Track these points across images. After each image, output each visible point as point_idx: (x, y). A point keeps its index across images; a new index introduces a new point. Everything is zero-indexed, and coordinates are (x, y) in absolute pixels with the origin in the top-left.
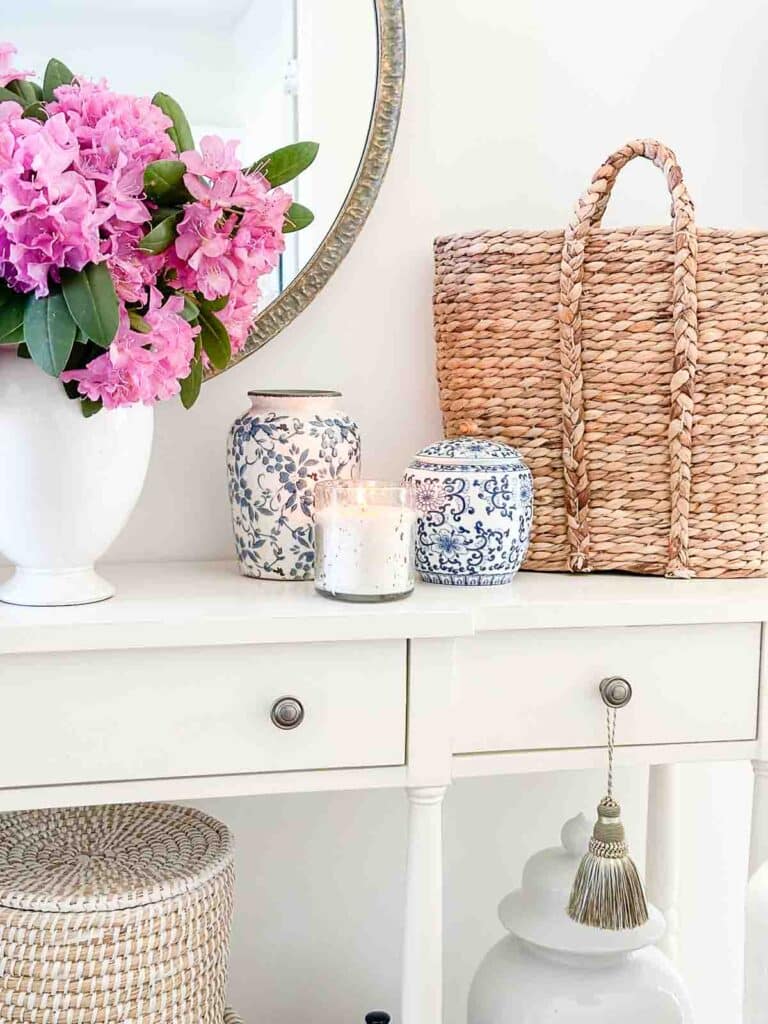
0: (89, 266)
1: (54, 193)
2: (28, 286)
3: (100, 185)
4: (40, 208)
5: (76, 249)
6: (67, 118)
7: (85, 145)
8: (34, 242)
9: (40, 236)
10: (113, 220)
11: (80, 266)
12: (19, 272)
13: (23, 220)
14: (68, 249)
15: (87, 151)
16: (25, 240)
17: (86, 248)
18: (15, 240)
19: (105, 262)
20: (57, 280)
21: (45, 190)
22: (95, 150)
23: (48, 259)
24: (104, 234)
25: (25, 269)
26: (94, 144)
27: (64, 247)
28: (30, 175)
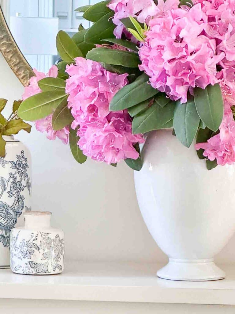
0: (209, 86)
1: (191, 48)
2: (177, 97)
3: (218, 42)
4: (183, 57)
5: (202, 77)
6: (202, 6)
7: (211, 19)
8: (180, 74)
9: (183, 72)
10: (224, 60)
11: (205, 86)
12: (172, 90)
13: (174, 63)
14: (197, 78)
15: (213, 23)
16: (175, 73)
17: (207, 76)
18: (169, 74)
19: (218, 83)
20: (192, 94)
21: (186, 47)
22: (217, 22)
23: (187, 83)
24: (219, 68)
25: (174, 88)
26: (217, 19)
27: (196, 76)
28: (179, 40)
